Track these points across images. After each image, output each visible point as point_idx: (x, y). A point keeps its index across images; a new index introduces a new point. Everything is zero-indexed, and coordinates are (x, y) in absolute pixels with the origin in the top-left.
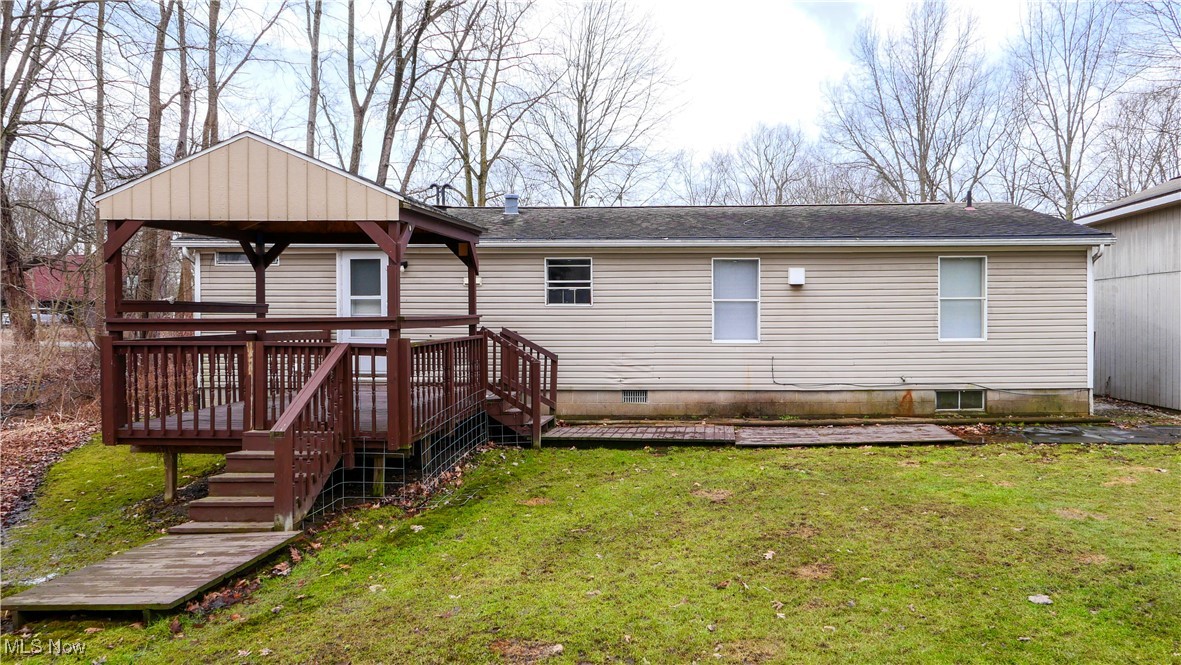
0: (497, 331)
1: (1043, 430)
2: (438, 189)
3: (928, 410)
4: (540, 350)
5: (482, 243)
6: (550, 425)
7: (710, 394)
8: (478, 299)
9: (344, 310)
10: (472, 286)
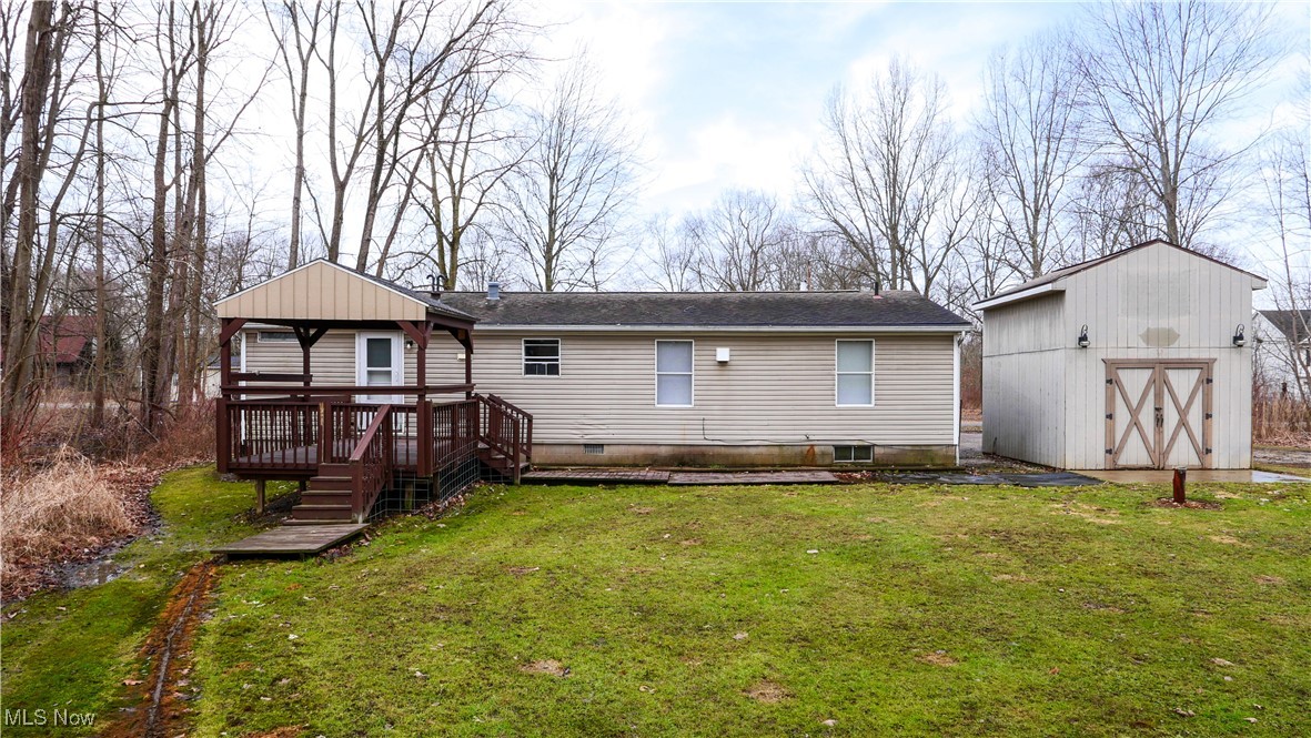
0: (486, 396)
1: (911, 476)
2: (434, 279)
3: (827, 461)
4: (519, 411)
5: (476, 327)
6: (527, 469)
7: (654, 447)
8: (473, 371)
9: (362, 380)
10: (468, 361)
